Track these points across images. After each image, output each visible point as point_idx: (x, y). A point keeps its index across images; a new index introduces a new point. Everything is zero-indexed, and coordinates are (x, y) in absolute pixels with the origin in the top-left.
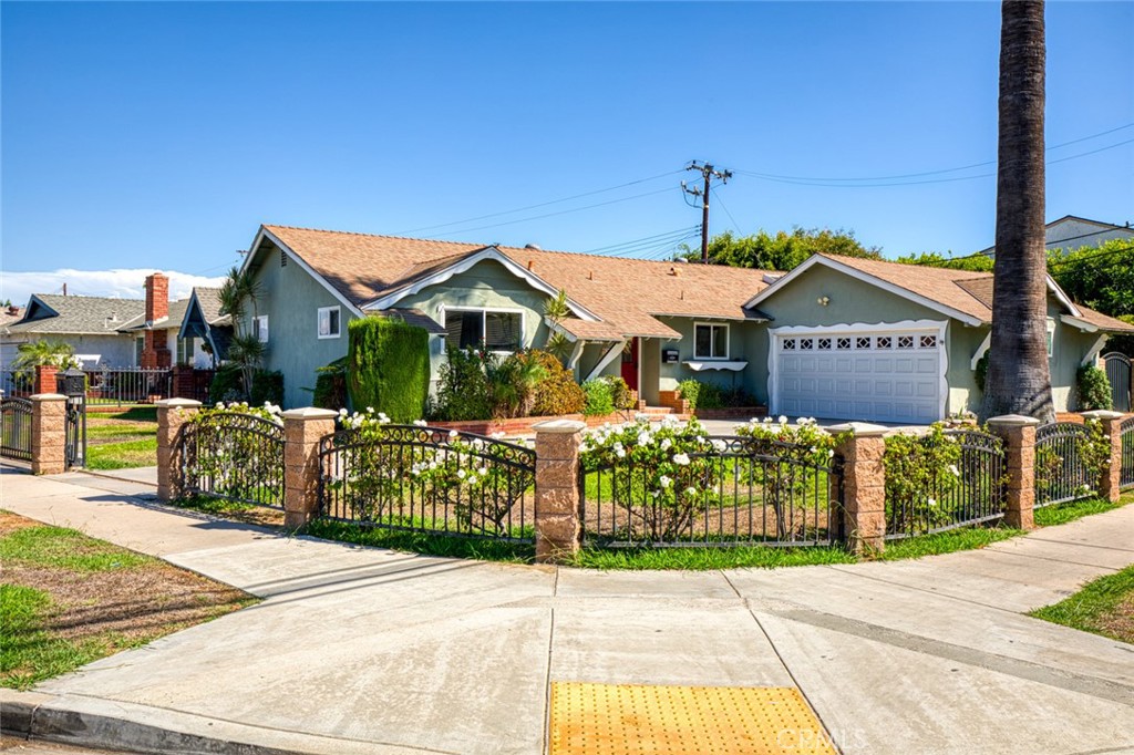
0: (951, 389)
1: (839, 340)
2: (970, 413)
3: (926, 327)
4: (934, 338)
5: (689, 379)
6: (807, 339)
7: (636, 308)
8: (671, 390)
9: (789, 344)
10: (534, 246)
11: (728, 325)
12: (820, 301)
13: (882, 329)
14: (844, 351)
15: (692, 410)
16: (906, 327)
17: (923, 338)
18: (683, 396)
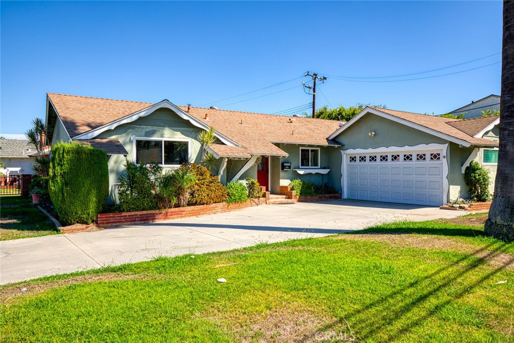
0: (451, 186)
1: (381, 157)
2: (462, 199)
3: (434, 148)
4: (439, 155)
5: (297, 179)
6: (363, 156)
7: (264, 139)
8: (287, 185)
9: (353, 159)
10: (214, 107)
11: (319, 149)
12: (370, 134)
13: (407, 149)
14: (384, 163)
15: (298, 197)
16: (422, 148)
17: (432, 155)
18: (292, 189)
